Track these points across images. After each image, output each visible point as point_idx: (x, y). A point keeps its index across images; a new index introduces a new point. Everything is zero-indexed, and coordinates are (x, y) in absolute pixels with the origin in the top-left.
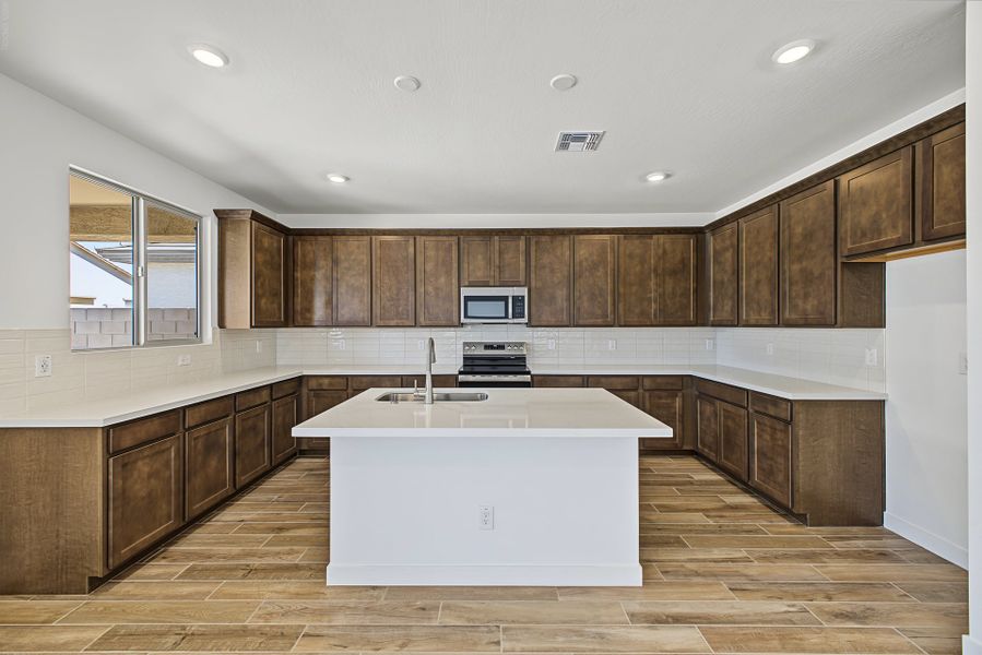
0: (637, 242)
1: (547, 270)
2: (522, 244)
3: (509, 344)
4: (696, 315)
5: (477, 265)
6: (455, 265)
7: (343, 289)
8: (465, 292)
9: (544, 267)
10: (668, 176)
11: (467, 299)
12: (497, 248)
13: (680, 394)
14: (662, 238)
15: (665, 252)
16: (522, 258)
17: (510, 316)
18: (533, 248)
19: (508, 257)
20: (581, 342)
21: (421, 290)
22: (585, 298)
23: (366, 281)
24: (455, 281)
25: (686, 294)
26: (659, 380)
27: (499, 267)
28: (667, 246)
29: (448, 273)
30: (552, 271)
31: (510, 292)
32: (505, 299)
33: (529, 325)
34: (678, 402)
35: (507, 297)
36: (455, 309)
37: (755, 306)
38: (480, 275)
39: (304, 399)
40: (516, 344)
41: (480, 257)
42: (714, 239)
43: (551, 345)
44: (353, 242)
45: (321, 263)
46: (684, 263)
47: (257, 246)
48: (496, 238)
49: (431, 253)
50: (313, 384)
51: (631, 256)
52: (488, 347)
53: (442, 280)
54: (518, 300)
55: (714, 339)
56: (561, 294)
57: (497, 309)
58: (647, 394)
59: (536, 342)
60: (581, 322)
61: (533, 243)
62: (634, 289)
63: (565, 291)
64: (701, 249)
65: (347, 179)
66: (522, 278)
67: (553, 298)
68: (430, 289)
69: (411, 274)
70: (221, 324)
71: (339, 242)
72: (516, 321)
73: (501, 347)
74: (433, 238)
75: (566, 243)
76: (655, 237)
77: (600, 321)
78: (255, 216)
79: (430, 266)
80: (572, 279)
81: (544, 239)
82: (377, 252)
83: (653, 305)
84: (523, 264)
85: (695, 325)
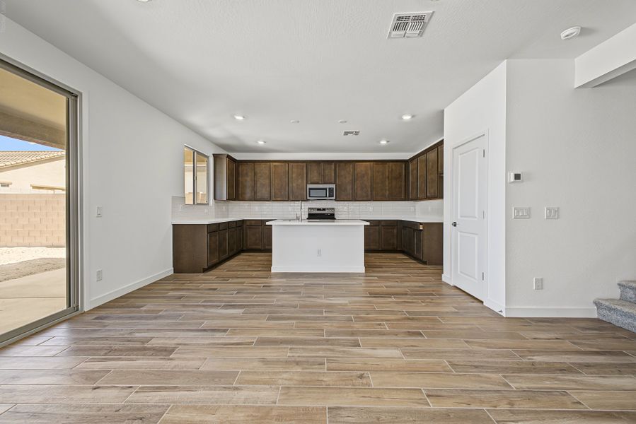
0: (381, 166)
2: (333, 166)
3: (328, 209)
4: (405, 197)
5: (314, 175)
6: (305, 175)
7: (258, 185)
8: (310, 186)
9: (342, 176)
10: (388, 142)
11: (310, 189)
12: (322, 168)
13: (396, 228)
14: (391, 164)
15: (392, 170)
16: (333, 172)
17: (328, 196)
18: (337, 168)
19: (327, 172)
20: (358, 208)
21: (290, 185)
22: (359, 189)
23: (268, 181)
24: (305, 181)
25: (401, 187)
26: (388, 222)
27: (323, 176)
28: (393, 167)
29: (302, 178)
30: (345, 178)
31: (328, 186)
32: (326, 189)
33: (336, 200)
34: (395, 231)
36: (305, 193)
37: (421, 191)
38: (315, 179)
39: (245, 229)
40: (330, 209)
41: (315, 171)
42: (411, 165)
43: (345, 209)
44: (263, 165)
45: (250, 174)
46: (400, 175)
47: (228, 168)
48: (322, 164)
49: (295, 170)
50: (248, 223)
51: (378, 172)
52: (319, 209)
53: (300, 181)
54: (331, 190)
55: (414, 207)
56: (349, 187)
57: (322, 193)
58: (383, 228)
59: (339, 208)
60: (357, 199)
61: (337, 166)
62: (380, 185)
63: (351, 186)
64: (407, 168)
65: (265, 142)
66: (333, 181)
67: (346, 189)
68: (294, 185)
69: (287, 179)
70: (215, 198)
71: (257, 165)
72: (330, 198)
73: (324, 209)
74: (296, 164)
75: (351, 166)
76: (388, 163)
77: (365, 199)
78: (228, 156)
79: (294, 175)
80: (354, 181)
81: (342, 164)
82: (273, 170)
83: (387, 192)
84: (333, 174)
85: (405, 200)
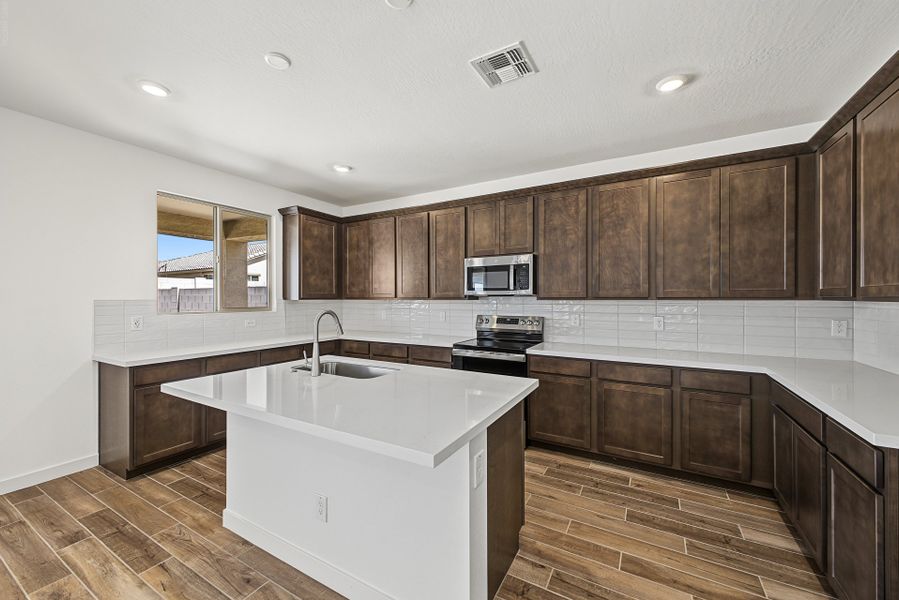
1: (559, 232)
2: (529, 205)
3: (524, 319)
4: (794, 283)
5: (483, 234)
6: (462, 236)
8: (470, 263)
9: (555, 229)
10: (690, 80)
11: (472, 270)
12: (502, 214)
13: (746, 401)
14: (727, 171)
15: (732, 190)
16: (529, 221)
17: (512, 287)
18: (542, 209)
19: (514, 222)
20: (614, 318)
21: (432, 262)
22: (607, 263)
24: (462, 253)
25: (774, 251)
26: (708, 376)
27: (505, 235)
28: (737, 181)
29: (456, 246)
30: (565, 232)
31: (513, 260)
32: (506, 268)
33: (535, 296)
35: (508, 266)
36: (462, 280)
37: (878, 264)
38: (485, 244)
40: (530, 319)
41: (485, 225)
42: (825, 158)
43: (574, 321)
46: (770, 205)
47: (305, 235)
48: (502, 203)
49: (442, 226)
51: (676, 204)
52: (502, 321)
53: (451, 252)
54: (521, 270)
56: (576, 260)
57: (500, 279)
58: (686, 395)
59: (556, 316)
60: (602, 293)
61: (542, 202)
62: (680, 248)
63: (581, 257)
64: (802, 177)
65: (351, 168)
66: (529, 245)
67: (566, 267)
68: (440, 261)
69: (426, 248)
70: (285, 297)
72: (518, 292)
73: (515, 321)
74: (443, 211)
75: (582, 197)
76: (715, 172)
77: (628, 292)
78: (301, 210)
79: (441, 239)
80: (590, 240)
81: (556, 196)
83: (713, 269)
84: (530, 228)
85: (795, 296)
